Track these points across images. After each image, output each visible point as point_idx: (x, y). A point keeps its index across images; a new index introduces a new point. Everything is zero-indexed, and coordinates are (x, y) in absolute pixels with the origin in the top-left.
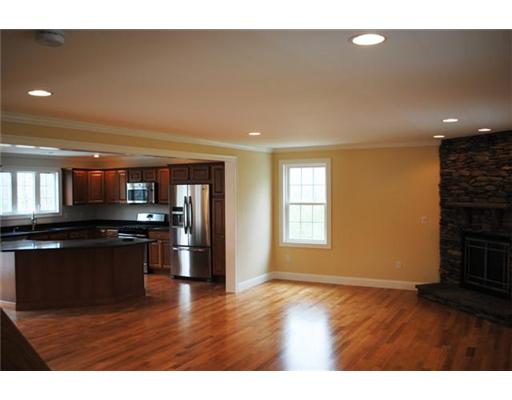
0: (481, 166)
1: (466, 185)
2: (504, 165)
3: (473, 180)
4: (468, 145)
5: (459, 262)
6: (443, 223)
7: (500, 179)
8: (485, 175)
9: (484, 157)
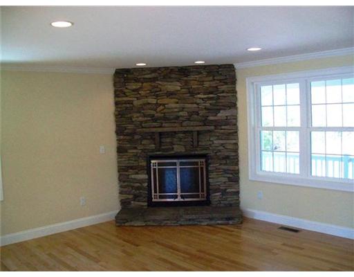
0: (170, 94)
1: (153, 112)
2: (199, 93)
3: (162, 107)
4: (153, 75)
5: (146, 184)
6: (121, 150)
7: (195, 105)
8: (177, 103)
9: (174, 86)
